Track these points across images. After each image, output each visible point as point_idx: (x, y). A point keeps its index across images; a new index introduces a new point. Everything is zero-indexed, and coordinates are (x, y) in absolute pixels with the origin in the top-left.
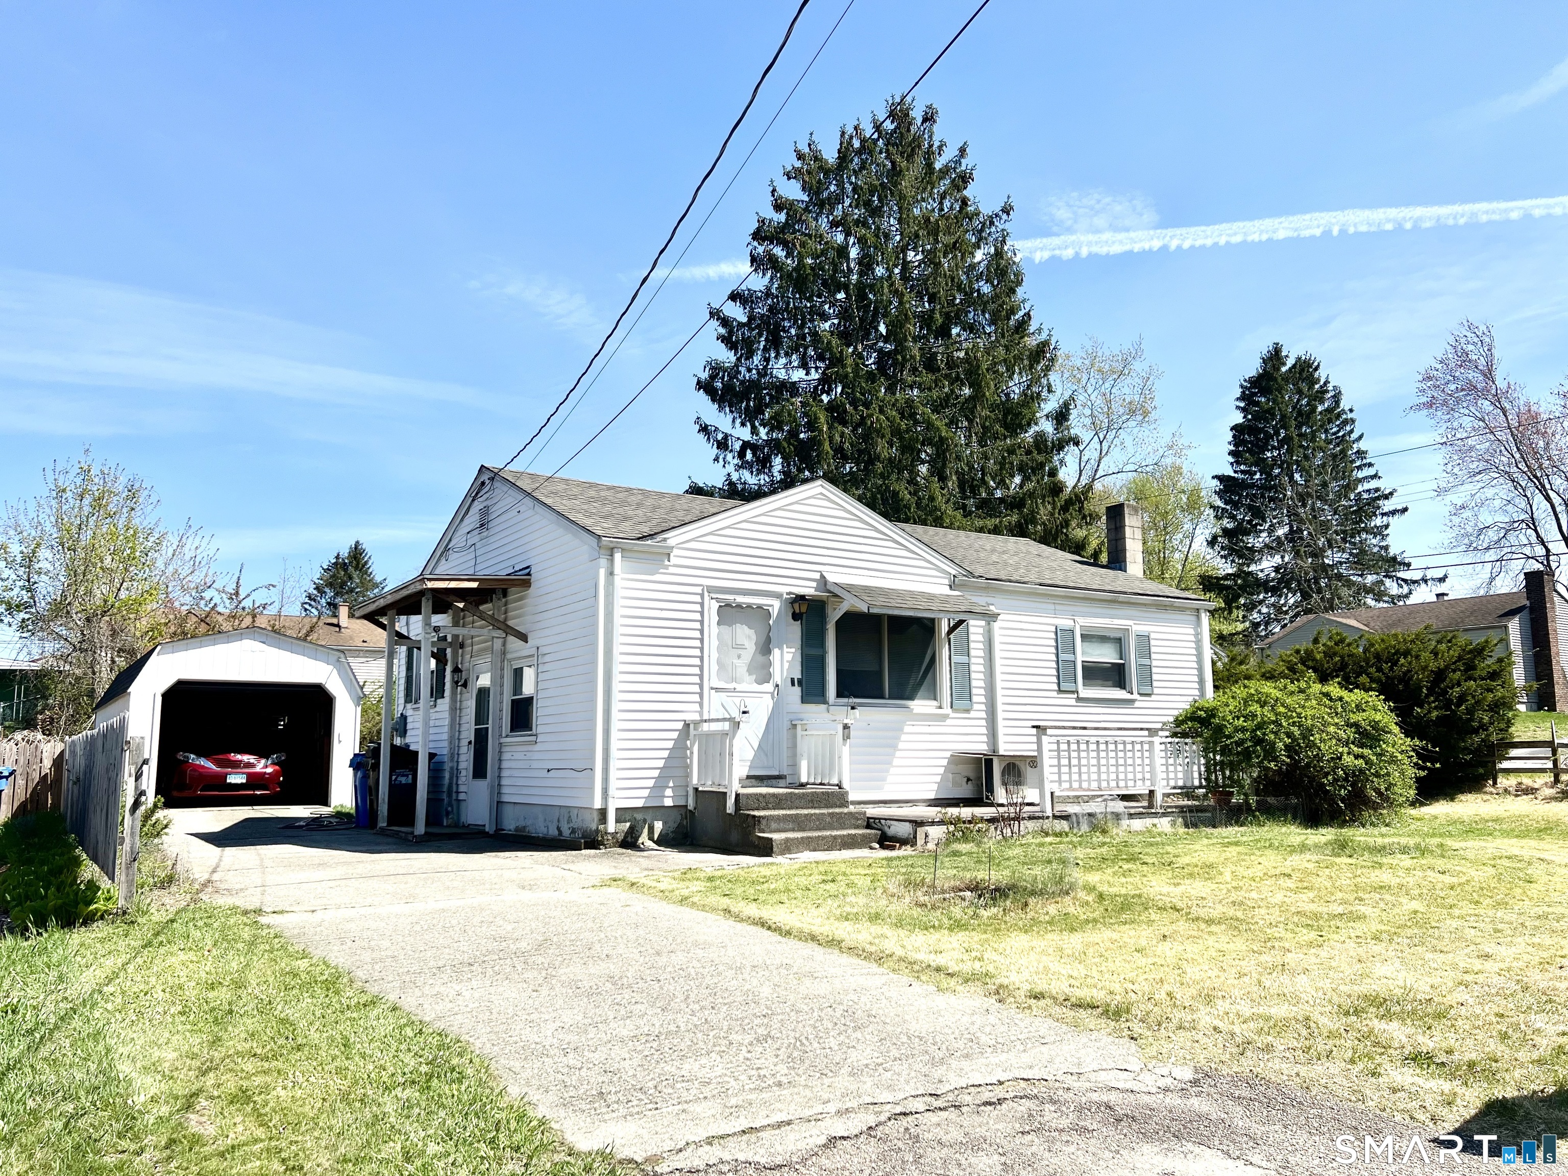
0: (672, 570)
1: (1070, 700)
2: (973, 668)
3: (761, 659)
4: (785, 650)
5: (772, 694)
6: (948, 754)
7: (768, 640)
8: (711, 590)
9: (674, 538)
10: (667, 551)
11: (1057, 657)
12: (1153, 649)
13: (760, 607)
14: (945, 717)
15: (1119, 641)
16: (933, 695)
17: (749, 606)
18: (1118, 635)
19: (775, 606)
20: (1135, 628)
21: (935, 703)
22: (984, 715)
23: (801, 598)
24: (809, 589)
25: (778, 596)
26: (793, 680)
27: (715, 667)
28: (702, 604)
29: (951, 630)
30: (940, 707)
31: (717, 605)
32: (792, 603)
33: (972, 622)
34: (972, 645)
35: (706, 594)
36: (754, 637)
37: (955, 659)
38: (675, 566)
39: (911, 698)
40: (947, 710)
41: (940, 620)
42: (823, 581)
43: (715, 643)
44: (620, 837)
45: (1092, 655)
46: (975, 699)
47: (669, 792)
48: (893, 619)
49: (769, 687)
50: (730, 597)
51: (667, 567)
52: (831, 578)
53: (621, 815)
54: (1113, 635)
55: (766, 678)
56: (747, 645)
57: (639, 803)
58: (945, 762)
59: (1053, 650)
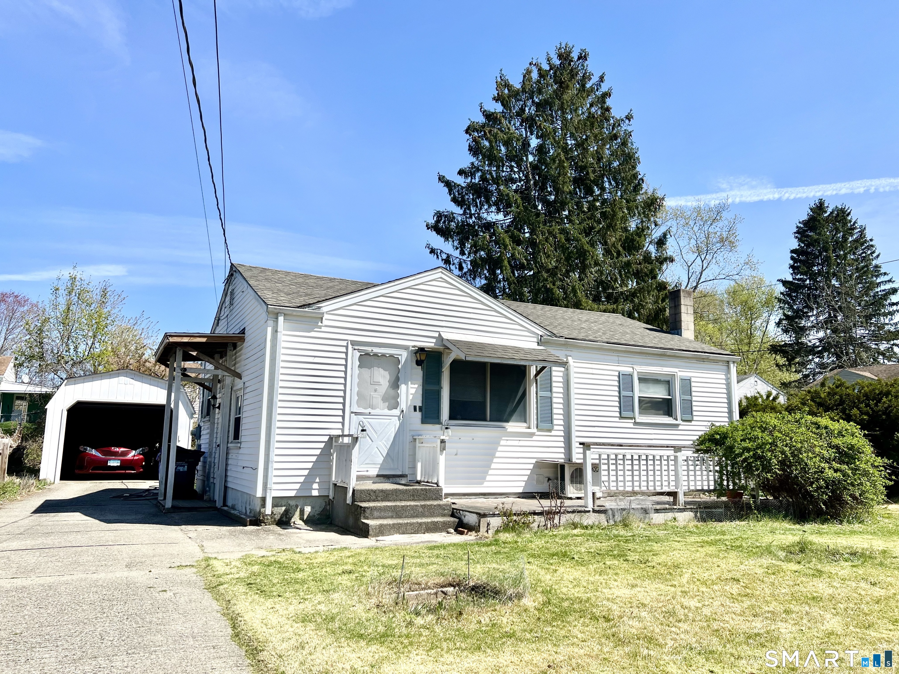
0: (323, 329)
1: (629, 424)
2: (554, 400)
3: (392, 392)
4: (410, 385)
5: (399, 417)
6: (534, 461)
7: (397, 379)
8: (353, 343)
9: (326, 307)
10: (320, 316)
11: (620, 393)
12: (693, 389)
13: (391, 356)
14: (532, 435)
15: (668, 382)
16: (524, 419)
17: (384, 355)
18: (667, 379)
19: (404, 356)
20: (680, 374)
21: (525, 425)
22: (562, 433)
23: (421, 350)
24: (429, 344)
25: (406, 348)
26: (415, 408)
27: (355, 398)
28: (346, 354)
29: (538, 373)
30: (529, 428)
31: (359, 354)
32: (416, 353)
33: (554, 368)
34: (554, 384)
35: (350, 346)
36: (388, 377)
37: (540, 394)
38: (326, 326)
39: (507, 421)
40: (534, 430)
41: (530, 366)
42: (440, 338)
43: (356, 380)
44: (277, 517)
45: (646, 392)
46: (555, 422)
47: (315, 486)
48: (494, 366)
49: (397, 412)
50: (369, 349)
51: (320, 327)
52: (445, 336)
53: (277, 501)
54: (663, 379)
55: (395, 405)
56: (382, 383)
57: (292, 494)
58: (531, 467)
59: (617, 389)
